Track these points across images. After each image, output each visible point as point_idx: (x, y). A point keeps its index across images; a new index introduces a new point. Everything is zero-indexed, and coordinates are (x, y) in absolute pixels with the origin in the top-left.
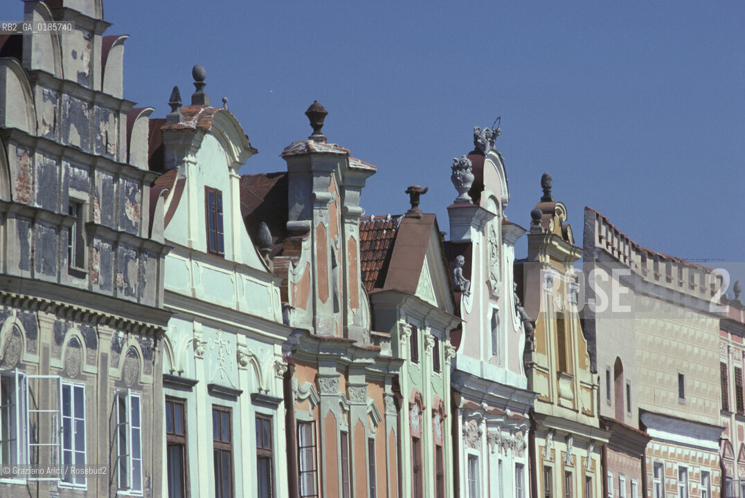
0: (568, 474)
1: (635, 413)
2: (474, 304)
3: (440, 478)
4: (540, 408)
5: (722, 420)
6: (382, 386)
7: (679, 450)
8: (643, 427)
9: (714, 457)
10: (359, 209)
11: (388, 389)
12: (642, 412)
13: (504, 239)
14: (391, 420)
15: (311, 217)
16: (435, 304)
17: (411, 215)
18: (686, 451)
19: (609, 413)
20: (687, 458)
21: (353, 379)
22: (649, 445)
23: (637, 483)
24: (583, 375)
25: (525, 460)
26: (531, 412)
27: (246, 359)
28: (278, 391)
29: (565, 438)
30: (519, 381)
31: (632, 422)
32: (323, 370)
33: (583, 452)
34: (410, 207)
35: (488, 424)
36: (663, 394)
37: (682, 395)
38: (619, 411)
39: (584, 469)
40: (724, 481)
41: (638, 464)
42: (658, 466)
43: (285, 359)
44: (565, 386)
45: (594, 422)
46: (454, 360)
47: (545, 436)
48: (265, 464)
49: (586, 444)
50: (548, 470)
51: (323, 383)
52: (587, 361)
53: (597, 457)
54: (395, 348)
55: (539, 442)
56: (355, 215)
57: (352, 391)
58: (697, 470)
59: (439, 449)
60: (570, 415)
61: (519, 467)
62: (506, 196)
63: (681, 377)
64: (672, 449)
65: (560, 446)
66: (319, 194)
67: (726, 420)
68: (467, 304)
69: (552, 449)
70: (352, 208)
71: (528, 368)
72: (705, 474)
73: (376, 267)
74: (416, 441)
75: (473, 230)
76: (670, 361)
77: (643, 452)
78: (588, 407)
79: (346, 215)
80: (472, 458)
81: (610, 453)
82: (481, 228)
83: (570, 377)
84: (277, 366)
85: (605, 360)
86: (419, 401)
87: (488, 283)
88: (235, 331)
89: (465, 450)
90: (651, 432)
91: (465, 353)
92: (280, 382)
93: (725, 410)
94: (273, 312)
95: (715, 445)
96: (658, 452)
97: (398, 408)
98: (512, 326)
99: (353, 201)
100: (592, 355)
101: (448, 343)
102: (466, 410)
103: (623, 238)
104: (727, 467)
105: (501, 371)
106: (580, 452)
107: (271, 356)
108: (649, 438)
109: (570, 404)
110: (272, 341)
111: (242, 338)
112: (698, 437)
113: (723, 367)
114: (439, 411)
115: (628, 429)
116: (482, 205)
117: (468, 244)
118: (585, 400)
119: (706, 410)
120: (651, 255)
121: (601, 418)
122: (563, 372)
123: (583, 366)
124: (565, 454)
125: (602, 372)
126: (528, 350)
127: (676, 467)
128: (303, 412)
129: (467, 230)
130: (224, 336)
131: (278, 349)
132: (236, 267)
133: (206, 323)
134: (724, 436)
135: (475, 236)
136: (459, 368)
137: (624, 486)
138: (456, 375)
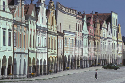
0: (52, 39)
1: (63, 31)
2: (40, 16)
3: (34, 40)
4: (48, 30)
5: (76, 32)
6: (26, 28)
7: (69, 36)
8: (64, 33)
9: (74, 37)
10: (24, 4)
11: (27, 28)
12: (64, 30)
13: (44, 7)
14: (27, 32)
15: (17, 5)
16: (34, 16)
17: (31, 4)
18: (70, 36)
19: (59, 31)
20: (70, 37)
21: (22, 27)
22: (65, 35)
23: (63, 40)
24: (55, 26)
25: (46, 37)
26: (47, 31)
27: (8, 24)
28: (12, 29)
29: (52, 34)
30: (46, 26)
31: (62, 32)
32: (18, 26)
33: (55, 36)
34: (31, 3)
35: (41, 33)
36: (67, 28)
37: (70, 28)
38: (60, 31)
39: (55, 39)
40: (76, 40)
41: (63, 38)
42: (66, 38)
43: (13, 24)
44: (52, 27)
45: (56, 32)
46: (36, 24)
47: (49, 34)
48: (10, 38)
49: (55, 35)
50: (49, 39)
51: (18, 27)
52: (56, 24)
53: (57, 37)
54: (28, 23)
55: (48, 35)
56: (23, 5)
57: (22, 29)
58: (72, 39)
59: (34, 36)
60: (53, 31)
61: (45, 38)
62: (45, 1)
63: (70, 25)
64: (68, 36)
65: (51, 36)
66: (18, 2)
67: (77, 31)
68: (39, 16)
69: (50, 36)
70: (23, 4)
71: (47, 25)
72: (73, 39)
73: (26, 11)
74: (30, 35)
75: (40, 6)
76: (68, 23)
77: (64, 36)
78: (56, 30)
79: (22, 4)
80: (38, 37)
81: (59, 36)
82: (41, 5)
83: (53, 26)
84: (12, 25)
85: (59, 23)
86: (31, 30)
87: (42, 13)
88: (6, 21)
89: (37, 36)
90: (65, 33)
91: (38, 23)
92: (12, 28)
93: (76, 30)
94: (11, 18)
95: (75, 35)
96: (66, 36)
97: (28, 31)
98: (45, 19)
99: (23, 3)
100: (57, 23)
101: (36, 22)
102: (38, 31)
103: (62, 6)
104: (76, 38)
105: (43, 25)
106: (54, 36)
107: (11, 24)
108: (65, 34)
109: (53, 30)
110: (11, 22)
111: (7, 22)
112: (72, 34)
113: (76, 24)
114: (34, 31)
115: (61, 33)
116: (41, 2)
117: (39, 8)
118: (55, 29)
119: (73, 30)
120: (66, 8)
121: (58, 32)
122: (52, 25)
123: (55, 24)
124: (52, 37)
125: (58, 25)
126: (47, 22)
127: (68, 38)
128: (15, 31)
129: (39, 6)
130: (5, 21)
131: (12, 23)
132: (7, 12)
133: (2, 20)
134: (76, 34)
135: (40, 7)
136: (37, 25)
137: (61, 41)
138: (37, 26)
